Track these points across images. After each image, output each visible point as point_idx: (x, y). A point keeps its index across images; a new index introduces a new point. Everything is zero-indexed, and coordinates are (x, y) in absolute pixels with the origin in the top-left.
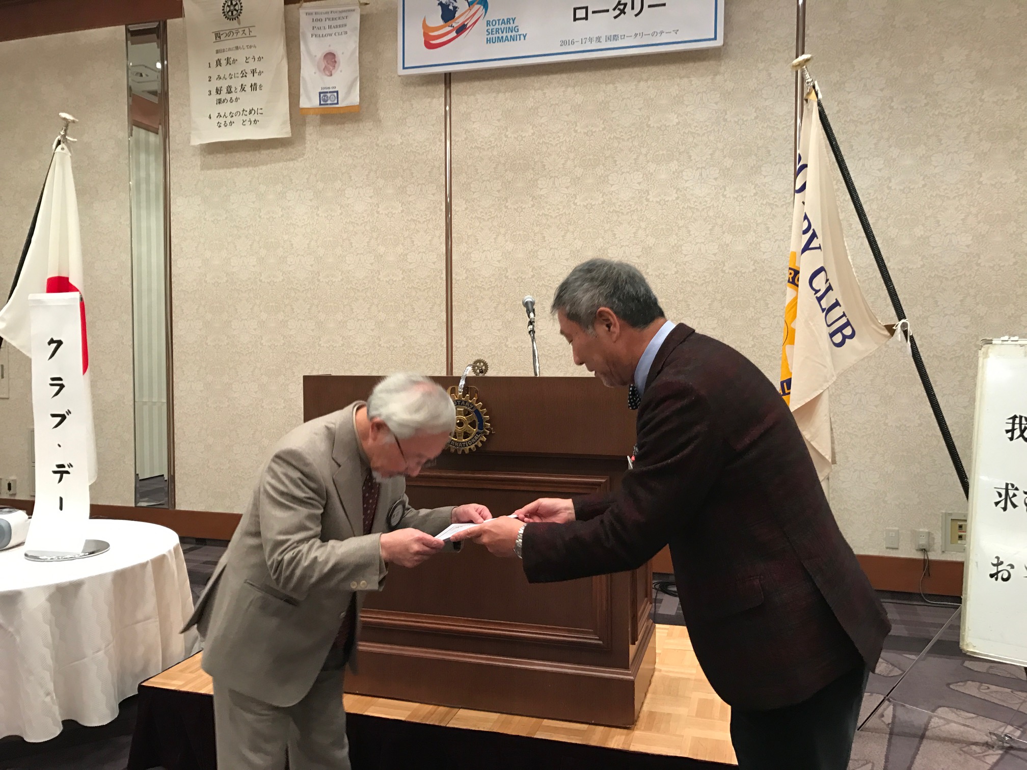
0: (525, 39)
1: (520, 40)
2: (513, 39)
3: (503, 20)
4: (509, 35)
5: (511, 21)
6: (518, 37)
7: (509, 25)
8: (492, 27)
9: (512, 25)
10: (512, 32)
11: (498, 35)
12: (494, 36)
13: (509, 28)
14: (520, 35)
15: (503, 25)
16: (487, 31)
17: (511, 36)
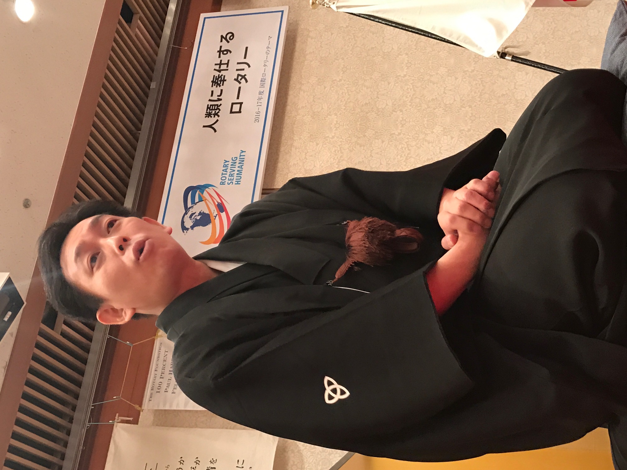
0: (245, 152)
1: (244, 156)
2: (242, 161)
3: (223, 170)
4: (237, 165)
5: (226, 164)
6: (241, 157)
7: (229, 166)
8: (227, 180)
9: (230, 163)
10: (236, 163)
11: (235, 175)
12: (235, 178)
13: (231, 165)
14: (240, 156)
15: (227, 170)
16: (228, 184)
17: (239, 163)
